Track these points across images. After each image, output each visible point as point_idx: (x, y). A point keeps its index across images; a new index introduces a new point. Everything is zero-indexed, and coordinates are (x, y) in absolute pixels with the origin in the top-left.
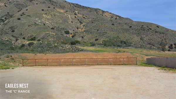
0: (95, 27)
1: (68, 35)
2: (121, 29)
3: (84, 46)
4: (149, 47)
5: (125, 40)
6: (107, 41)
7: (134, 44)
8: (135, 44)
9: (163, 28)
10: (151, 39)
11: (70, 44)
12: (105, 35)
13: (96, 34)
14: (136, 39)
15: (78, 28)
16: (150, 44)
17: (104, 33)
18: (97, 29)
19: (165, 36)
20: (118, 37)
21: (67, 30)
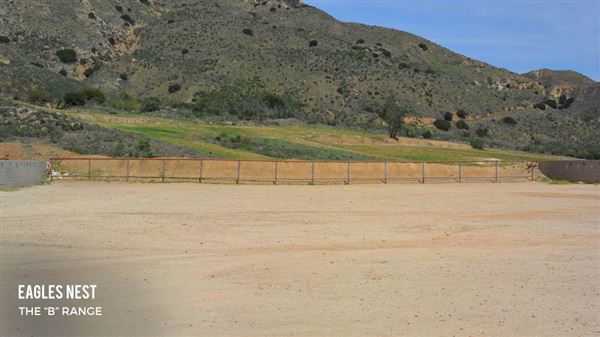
0: (177, 39)
1: (69, 68)
2: (276, 51)
3: (114, 110)
4: (365, 121)
5: (280, 94)
6: (213, 95)
7: (313, 110)
8: (316, 108)
9: (443, 50)
10: (376, 93)
11: (63, 104)
12: (207, 73)
13: (175, 65)
14: (322, 88)
15: (112, 42)
16: (369, 110)
17: (206, 62)
18: (184, 47)
19: (429, 83)
20: (257, 79)
21: (69, 48)
